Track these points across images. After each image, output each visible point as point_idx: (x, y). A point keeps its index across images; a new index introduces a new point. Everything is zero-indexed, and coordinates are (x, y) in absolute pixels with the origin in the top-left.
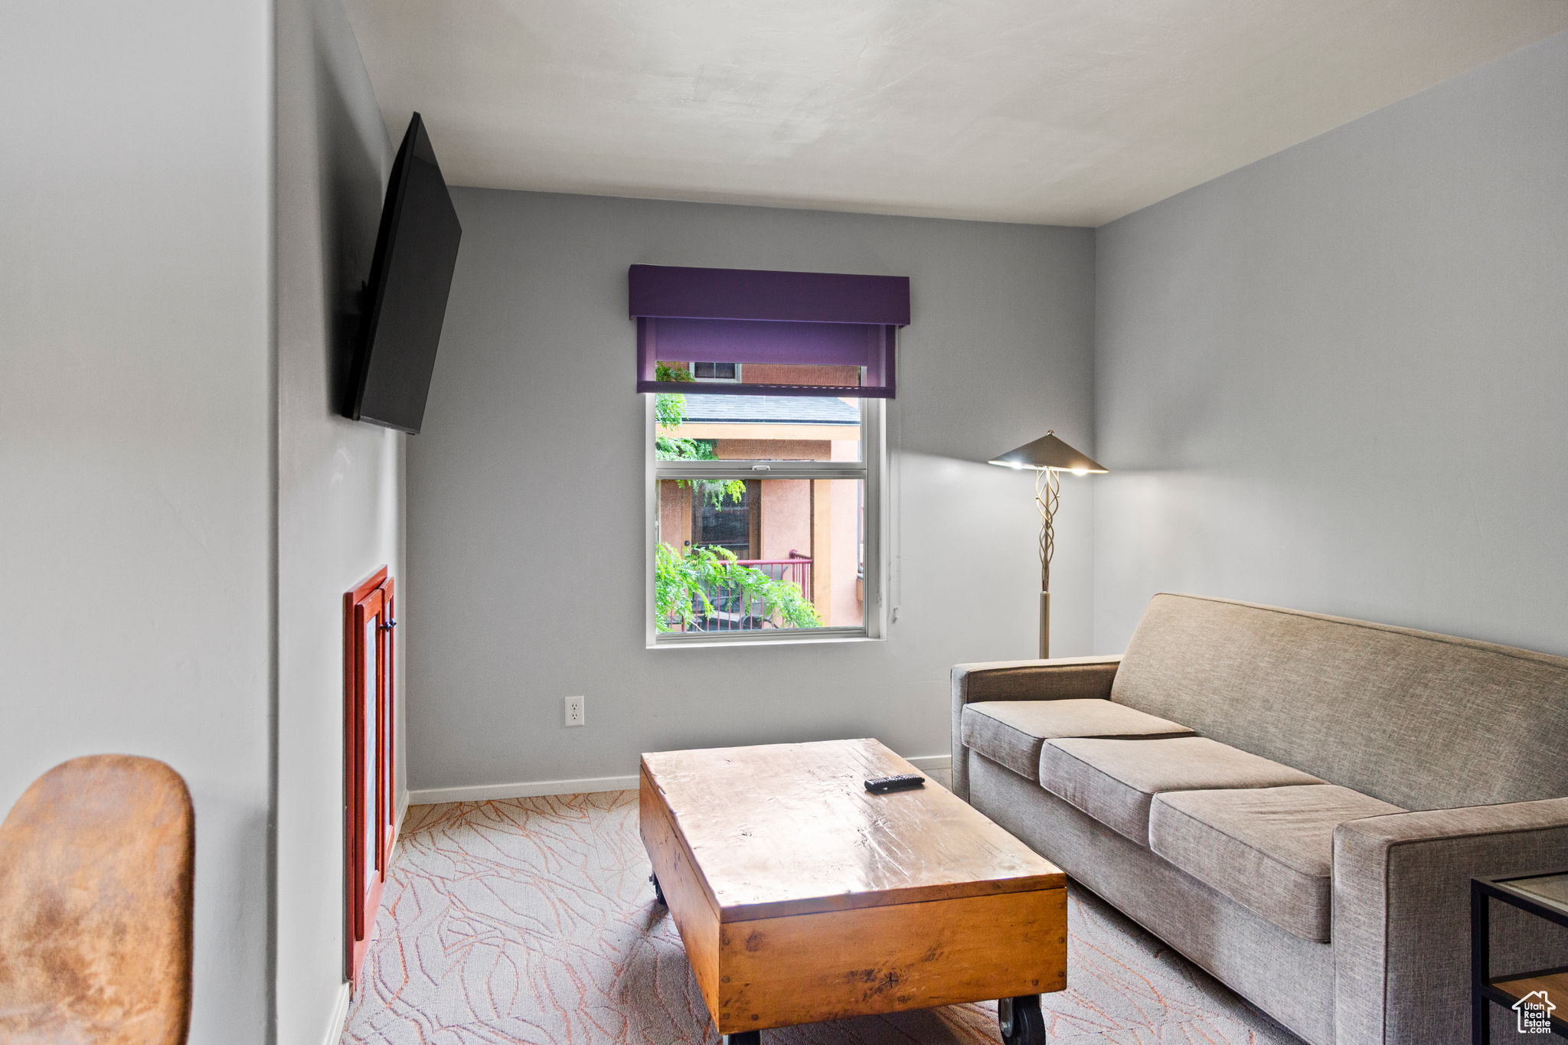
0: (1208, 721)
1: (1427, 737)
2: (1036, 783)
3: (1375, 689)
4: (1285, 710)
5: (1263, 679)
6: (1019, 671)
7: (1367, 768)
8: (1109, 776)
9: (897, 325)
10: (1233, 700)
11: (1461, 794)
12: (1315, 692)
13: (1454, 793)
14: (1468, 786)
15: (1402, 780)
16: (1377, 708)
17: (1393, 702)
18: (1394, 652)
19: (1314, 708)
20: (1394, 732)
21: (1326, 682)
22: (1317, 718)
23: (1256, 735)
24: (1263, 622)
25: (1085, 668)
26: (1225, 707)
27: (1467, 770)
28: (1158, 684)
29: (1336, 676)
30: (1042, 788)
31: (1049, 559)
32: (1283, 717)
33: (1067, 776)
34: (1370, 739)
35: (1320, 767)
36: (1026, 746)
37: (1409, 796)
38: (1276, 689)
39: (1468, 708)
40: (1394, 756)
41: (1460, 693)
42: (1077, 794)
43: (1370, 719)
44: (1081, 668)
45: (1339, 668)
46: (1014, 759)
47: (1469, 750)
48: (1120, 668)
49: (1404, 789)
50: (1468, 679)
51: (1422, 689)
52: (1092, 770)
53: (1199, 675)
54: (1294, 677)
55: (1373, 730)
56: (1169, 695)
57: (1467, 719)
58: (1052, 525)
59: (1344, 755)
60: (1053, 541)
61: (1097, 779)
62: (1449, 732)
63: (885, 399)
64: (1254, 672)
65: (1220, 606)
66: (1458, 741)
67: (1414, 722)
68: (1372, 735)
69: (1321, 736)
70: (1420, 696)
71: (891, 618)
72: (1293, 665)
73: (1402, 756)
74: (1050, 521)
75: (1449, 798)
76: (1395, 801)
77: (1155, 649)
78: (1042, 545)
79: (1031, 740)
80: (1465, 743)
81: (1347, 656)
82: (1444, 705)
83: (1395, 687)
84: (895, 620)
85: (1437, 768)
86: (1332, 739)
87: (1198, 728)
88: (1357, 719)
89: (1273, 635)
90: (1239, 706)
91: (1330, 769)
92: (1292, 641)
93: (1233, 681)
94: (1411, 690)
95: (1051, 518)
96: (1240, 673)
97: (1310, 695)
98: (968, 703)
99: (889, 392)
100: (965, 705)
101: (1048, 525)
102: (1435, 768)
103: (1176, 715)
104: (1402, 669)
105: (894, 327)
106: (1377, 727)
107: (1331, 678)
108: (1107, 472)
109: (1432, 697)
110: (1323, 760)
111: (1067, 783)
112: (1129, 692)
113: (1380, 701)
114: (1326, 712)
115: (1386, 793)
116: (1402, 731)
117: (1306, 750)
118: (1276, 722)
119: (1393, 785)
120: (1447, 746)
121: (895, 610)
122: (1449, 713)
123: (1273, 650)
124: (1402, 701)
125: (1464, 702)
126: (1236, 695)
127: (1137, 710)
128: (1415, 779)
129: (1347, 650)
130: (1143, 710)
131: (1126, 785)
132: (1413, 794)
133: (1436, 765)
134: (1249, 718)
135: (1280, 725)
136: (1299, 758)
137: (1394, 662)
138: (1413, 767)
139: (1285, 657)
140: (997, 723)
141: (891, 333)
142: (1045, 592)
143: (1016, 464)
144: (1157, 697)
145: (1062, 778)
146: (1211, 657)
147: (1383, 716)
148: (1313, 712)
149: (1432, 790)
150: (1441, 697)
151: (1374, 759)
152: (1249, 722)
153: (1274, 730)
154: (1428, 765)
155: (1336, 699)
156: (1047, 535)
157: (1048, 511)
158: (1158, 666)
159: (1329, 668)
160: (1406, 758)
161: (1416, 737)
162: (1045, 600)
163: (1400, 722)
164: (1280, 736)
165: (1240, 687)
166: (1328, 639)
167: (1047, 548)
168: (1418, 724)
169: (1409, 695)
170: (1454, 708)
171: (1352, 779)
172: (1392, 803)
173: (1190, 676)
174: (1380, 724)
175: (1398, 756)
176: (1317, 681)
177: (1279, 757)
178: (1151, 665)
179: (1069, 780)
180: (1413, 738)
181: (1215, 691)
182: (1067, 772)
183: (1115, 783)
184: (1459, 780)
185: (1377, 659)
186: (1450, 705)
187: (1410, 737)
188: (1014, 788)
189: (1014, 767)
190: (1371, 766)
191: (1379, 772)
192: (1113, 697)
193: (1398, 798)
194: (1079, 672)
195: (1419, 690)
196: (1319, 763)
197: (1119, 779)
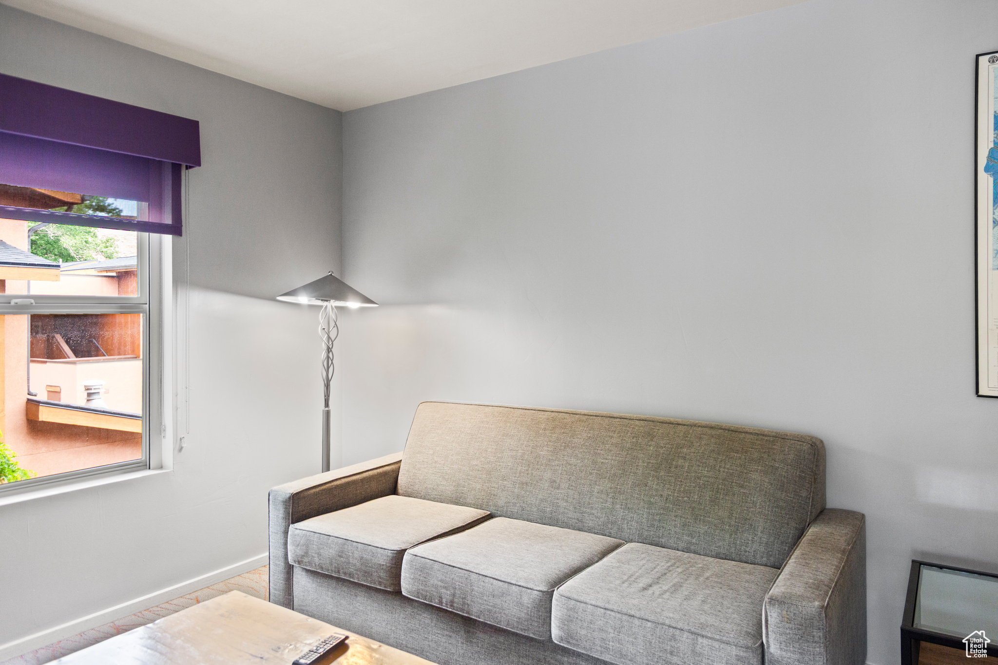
0: (501, 503)
1: (696, 497)
2: (397, 593)
3: (645, 464)
4: (571, 488)
5: (547, 465)
6: (332, 484)
7: (653, 525)
8: (497, 580)
9: (184, 165)
10: (523, 484)
11: (733, 536)
12: (595, 471)
13: (727, 536)
14: (737, 530)
15: (684, 532)
16: (651, 479)
17: (662, 473)
18: (650, 435)
19: (597, 483)
20: (669, 495)
21: (602, 462)
22: (602, 491)
23: (548, 509)
24: (532, 419)
25: (378, 471)
26: (516, 490)
27: (734, 518)
28: (446, 477)
29: (610, 457)
30: (405, 597)
31: (330, 377)
32: (571, 492)
33: (443, 585)
34: (650, 503)
35: (611, 529)
36: (383, 559)
37: (690, 543)
38: (560, 472)
39: (722, 472)
40: (673, 514)
41: (712, 462)
42: (456, 600)
43: (647, 488)
44: (375, 472)
45: (611, 451)
46: (367, 574)
47: (732, 503)
48: (403, 466)
49: (687, 538)
50: (714, 451)
51: (682, 461)
52: (473, 576)
53: (486, 466)
54: (573, 461)
55: (652, 496)
56: (458, 485)
57: (723, 480)
58: (332, 350)
59: (631, 517)
60: (333, 362)
61: (482, 583)
62: (713, 491)
63: (171, 236)
64: (537, 459)
65: (487, 409)
66: (721, 497)
67: (683, 486)
68: (652, 500)
69: (609, 505)
70: (683, 467)
71: (177, 447)
72: (570, 451)
73: (679, 513)
74: (331, 347)
75: (724, 540)
76: (680, 548)
77: (438, 448)
78: (324, 365)
79: (389, 553)
80: (727, 498)
81: (614, 441)
82: (703, 472)
83: (661, 461)
84: (181, 449)
85: (710, 519)
86: (618, 506)
87: (493, 510)
88: (637, 488)
89: (545, 429)
90: (529, 488)
91: (620, 529)
92: (563, 433)
93: (519, 468)
94: (674, 463)
95: (332, 343)
96: (524, 461)
97: (591, 474)
98: (293, 523)
99: (175, 229)
100: (291, 526)
101: (329, 350)
102: (708, 519)
103: (469, 501)
104: (662, 447)
105: (180, 165)
106: (654, 493)
107: (607, 459)
108: (377, 305)
109: (692, 466)
110: (613, 523)
111: (443, 591)
112: (417, 486)
113: (652, 473)
114: (609, 485)
115: (672, 542)
116: (675, 494)
117: (597, 517)
118: (566, 498)
119: (677, 536)
120: (714, 501)
121: (181, 439)
122: (709, 477)
123: (550, 441)
124: (669, 472)
125: (717, 468)
126: (525, 480)
127: (428, 500)
128: (694, 529)
129: (612, 437)
130: (434, 500)
131: (520, 586)
132: (694, 541)
133: (709, 517)
134: (540, 496)
135: (570, 500)
136: (591, 524)
137: (653, 443)
138: (690, 521)
139: (561, 446)
140: (340, 541)
141: (176, 171)
142: (327, 409)
143: (303, 299)
144: (448, 489)
145: (436, 587)
146: (493, 450)
147: (657, 485)
148: (597, 487)
149: (709, 537)
150: (699, 466)
151: (657, 518)
152: (542, 500)
153: (565, 504)
154: (702, 518)
155: (615, 475)
156: (328, 357)
157: (329, 337)
158: (443, 462)
159: (601, 452)
160: (684, 514)
161: (688, 498)
162: (327, 415)
163: (672, 488)
164: (571, 508)
165: (527, 472)
166: (592, 429)
167: (328, 368)
168: (687, 488)
169: (674, 466)
170: (711, 473)
171: (640, 535)
172: (678, 550)
173: (477, 467)
174: (657, 490)
175: (676, 514)
176: (594, 462)
177: (572, 525)
178: (436, 462)
179: (445, 588)
180: (686, 499)
181: (504, 479)
182: (442, 581)
183: (506, 585)
184: (729, 526)
185: (639, 441)
186: (707, 471)
187: (683, 498)
188: (358, 598)
189: (366, 581)
190: (656, 523)
191: (663, 527)
192: (400, 491)
193: (682, 545)
194: (375, 475)
195: (680, 462)
196: (610, 526)
197: (508, 580)
